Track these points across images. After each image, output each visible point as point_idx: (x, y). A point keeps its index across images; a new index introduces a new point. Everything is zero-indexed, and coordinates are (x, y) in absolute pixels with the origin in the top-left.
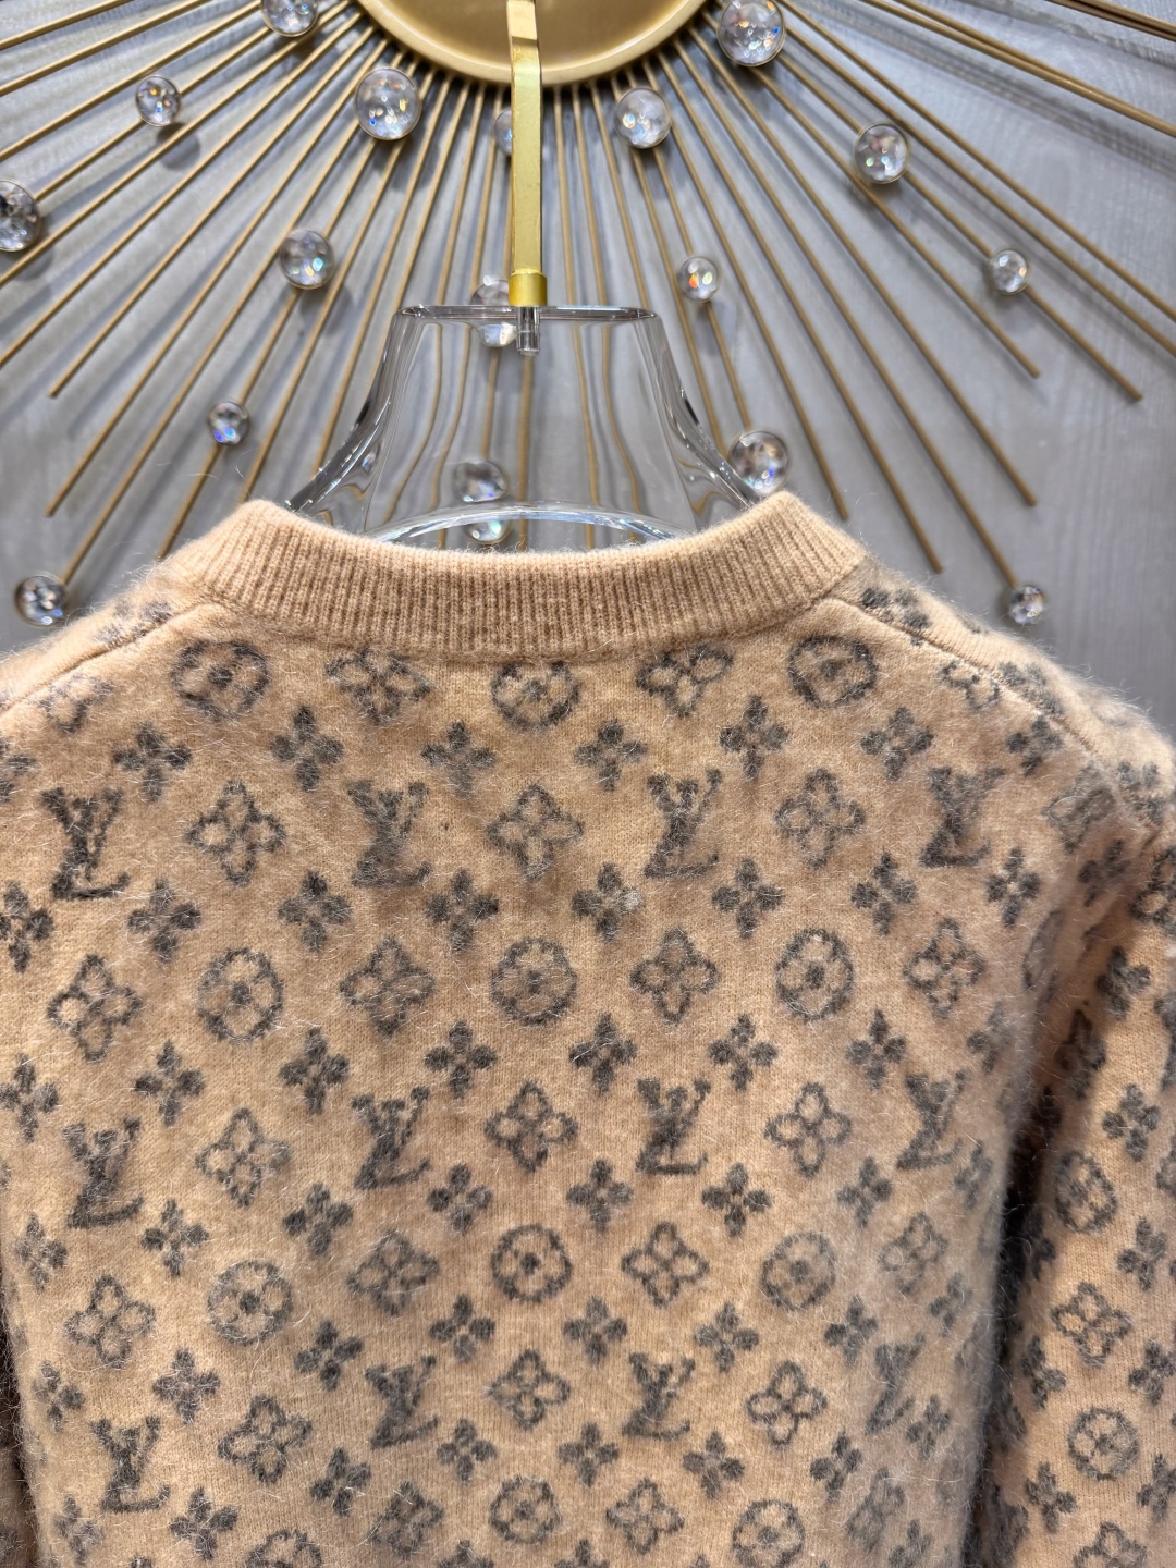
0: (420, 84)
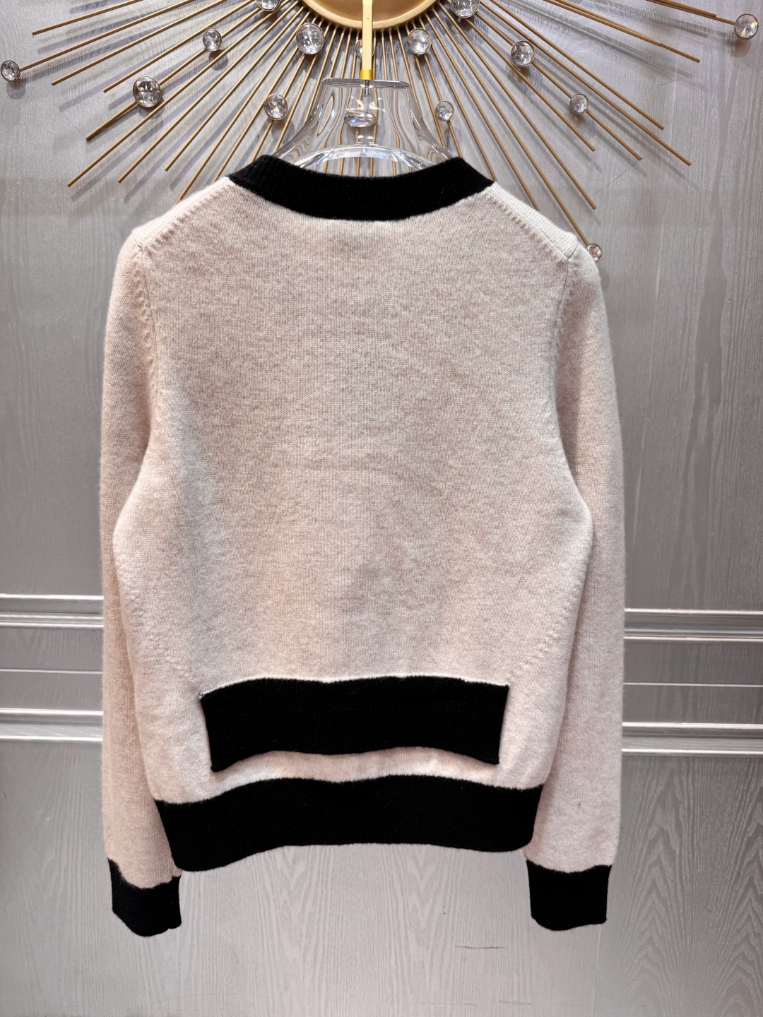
0: (324, 31)
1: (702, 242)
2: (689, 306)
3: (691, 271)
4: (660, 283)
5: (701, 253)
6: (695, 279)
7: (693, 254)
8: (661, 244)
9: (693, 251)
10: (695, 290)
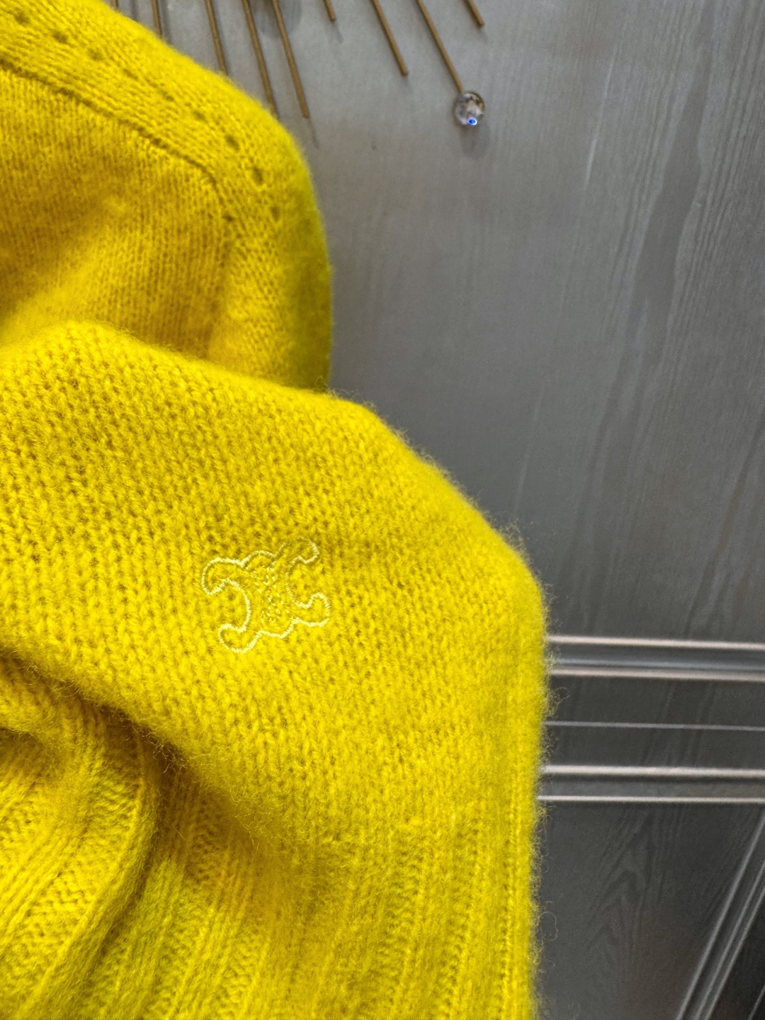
1: (672, 99)
2: (635, 207)
3: (648, 148)
4: (594, 163)
5: (668, 118)
6: (651, 163)
7: (654, 118)
8: (605, 94)
9: (654, 113)
10: (648, 182)
